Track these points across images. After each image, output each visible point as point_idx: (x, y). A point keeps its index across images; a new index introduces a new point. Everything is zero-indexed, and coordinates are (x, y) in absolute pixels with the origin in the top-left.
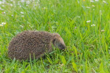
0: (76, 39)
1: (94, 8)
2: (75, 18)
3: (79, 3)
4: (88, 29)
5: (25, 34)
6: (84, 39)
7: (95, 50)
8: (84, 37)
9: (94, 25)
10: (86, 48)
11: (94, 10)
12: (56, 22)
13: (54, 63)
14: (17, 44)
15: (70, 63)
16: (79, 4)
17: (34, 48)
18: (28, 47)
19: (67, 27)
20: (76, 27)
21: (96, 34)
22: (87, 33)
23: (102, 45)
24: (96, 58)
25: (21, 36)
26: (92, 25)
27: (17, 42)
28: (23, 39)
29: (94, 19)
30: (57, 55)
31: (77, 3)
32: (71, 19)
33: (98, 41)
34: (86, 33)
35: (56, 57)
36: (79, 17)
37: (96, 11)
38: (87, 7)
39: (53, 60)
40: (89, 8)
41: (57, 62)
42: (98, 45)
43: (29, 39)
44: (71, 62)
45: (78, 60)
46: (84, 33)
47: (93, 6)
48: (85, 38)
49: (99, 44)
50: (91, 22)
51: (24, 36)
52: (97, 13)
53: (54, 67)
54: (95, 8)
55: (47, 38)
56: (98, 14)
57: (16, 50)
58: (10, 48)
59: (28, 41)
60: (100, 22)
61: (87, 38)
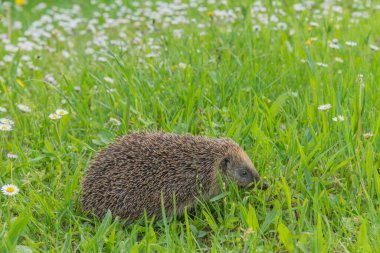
0: (285, 161)
1: (341, 68)
2: (282, 99)
3: (290, 49)
4: (322, 131)
5: (133, 143)
6: (309, 163)
7: (345, 192)
8: (312, 154)
9: (341, 118)
10: (316, 188)
11: (340, 72)
12: (221, 108)
13: (222, 227)
14: (112, 172)
15: (271, 231)
16: (293, 55)
17: (162, 184)
18: (144, 183)
19: (259, 124)
20: (284, 126)
21: (349, 145)
22: (319, 143)
23: (365, 178)
24: (348, 215)
25: (123, 149)
26: (335, 119)
27: (111, 164)
28: (129, 157)
29: (342, 101)
30: (230, 206)
31: (286, 49)
32: (269, 101)
33: (354, 168)
34: (316, 143)
35: (229, 212)
36: (296, 94)
37: (347, 75)
38: (320, 64)
39: (220, 219)
40: (325, 65)
41: (233, 227)
42: (353, 177)
43: (146, 158)
44: (272, 226)
45: (295, 222)
46: (311, 144)
47: (338, 60)
48: (313, 158)
49: (358, 176)
50: (331, 109)
51: (131, 149)
52: (351, 83)
53: (223, 240)
54: (344, 66)
55: (202, 156)
56: (354, 84)
57: (110, 190)
58: (89, 184)
59: (142, 163)
60: (360, 108)
61: (318, 159)
